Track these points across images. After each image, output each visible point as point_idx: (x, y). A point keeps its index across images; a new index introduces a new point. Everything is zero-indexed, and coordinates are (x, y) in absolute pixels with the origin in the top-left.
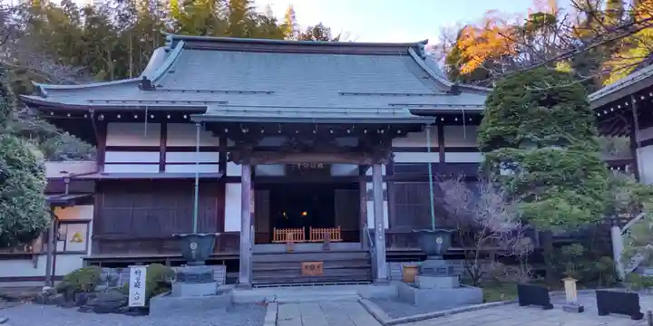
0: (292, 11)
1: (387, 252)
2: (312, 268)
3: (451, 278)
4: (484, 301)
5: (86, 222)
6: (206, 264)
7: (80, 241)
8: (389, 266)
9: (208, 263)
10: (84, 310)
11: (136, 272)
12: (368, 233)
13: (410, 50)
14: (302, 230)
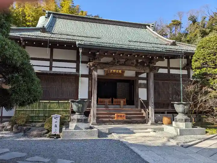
1: (155, 110)
11: (55, 118)
12: (142, 102)
13: (147, 27)
14: (110, 99)
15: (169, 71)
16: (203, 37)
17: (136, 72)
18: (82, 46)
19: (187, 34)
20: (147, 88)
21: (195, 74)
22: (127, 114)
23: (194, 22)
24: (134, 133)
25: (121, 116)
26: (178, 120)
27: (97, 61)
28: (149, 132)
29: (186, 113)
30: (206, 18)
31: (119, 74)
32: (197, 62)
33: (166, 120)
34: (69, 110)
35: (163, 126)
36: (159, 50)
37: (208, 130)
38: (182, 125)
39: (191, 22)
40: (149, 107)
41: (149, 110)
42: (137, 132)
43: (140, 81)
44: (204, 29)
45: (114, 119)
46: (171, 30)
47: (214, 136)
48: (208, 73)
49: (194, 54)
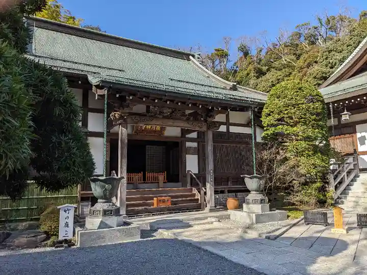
11: (65, 211)
12: (194, 176)
13: (191, 57)
14: (141, 175)
15: (228, 129)
16: (258, 77)
17: (182, 129)
18: (108, 85)
19: (236, 71)
20: (198, 155)
21: (267, 134)
22: (172, 197)
23: (246, 54)
24: (190, 226)
25: (164, 201)
26: (251, 201)
27: (127, 110)
28: (212, 223)
29: (261, 190)
30: (263, 50)
31: (154, 131)
32: (271, 117)
33: (231, 202)
34: (77, 197)
35: (229, 212)
36: (220, 97)
37: (289, 214)
38: (257, 208)
39: (242, 54)
40: (207, 183)
41: (206, 189)
42: (195, 224)
43: (188, 144)
44: (259, 66)
45: (152, 207)
46: (213, 63)
47: (299, 221)
48: (286, 133)
49: (264, 104)
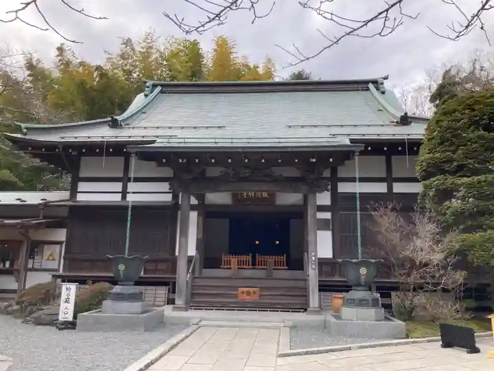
0: (269, 60)
1: (319, 281)
2: (248, 293)
3: (374, 310)
4: (407, 337)
5: (60, 243)
6: (135, 285)
7: (53, 260)
8: (320, 296)
9: (138, 283)
10: (25, 322)
13: (371, 86)
14: (249, 257)
15: (390, 188)
31: (263, 199)
